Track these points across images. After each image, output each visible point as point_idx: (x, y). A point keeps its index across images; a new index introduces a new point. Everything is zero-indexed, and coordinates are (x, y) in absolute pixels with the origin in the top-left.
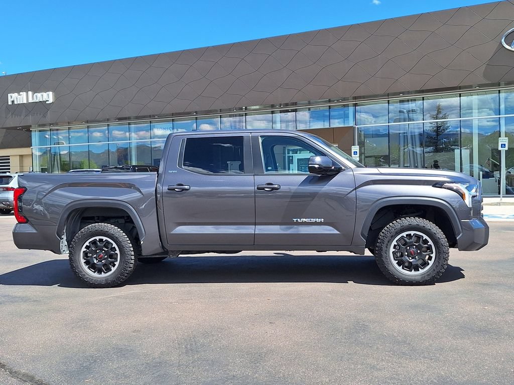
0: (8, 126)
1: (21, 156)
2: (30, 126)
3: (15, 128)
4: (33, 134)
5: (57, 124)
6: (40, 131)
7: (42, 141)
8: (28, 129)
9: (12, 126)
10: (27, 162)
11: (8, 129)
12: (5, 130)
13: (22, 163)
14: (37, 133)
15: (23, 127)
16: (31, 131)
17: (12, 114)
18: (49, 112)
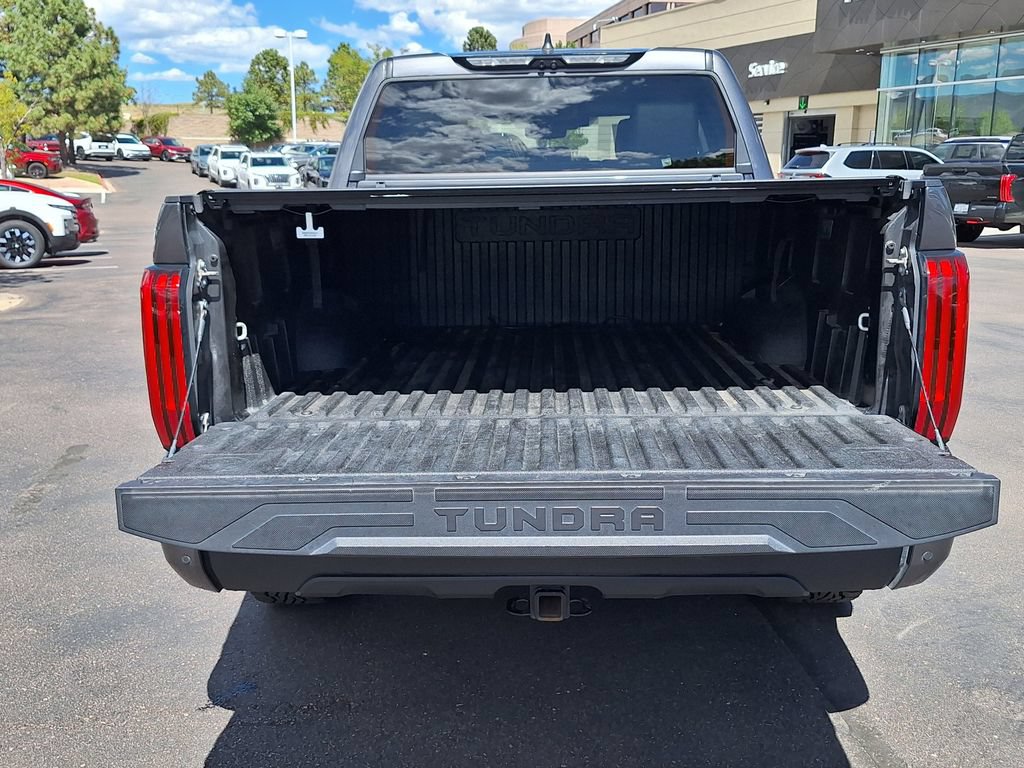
0: (838, 48)
1: (858, 108)
2: (881, 46)
3: (851, 51)
4: (884, 60)
5: (935, 38)
6: (899, 55)
7: (901, 75)
8: (875, 53)
9: (846, 47)
10: (868, 119)
11: (837, 52)
12: (834, 55)
13: (858, 124)
14: (892, 58)
15: (867, 49)
16: (882, 55)
17: (851, 21)
18: (921, 11)
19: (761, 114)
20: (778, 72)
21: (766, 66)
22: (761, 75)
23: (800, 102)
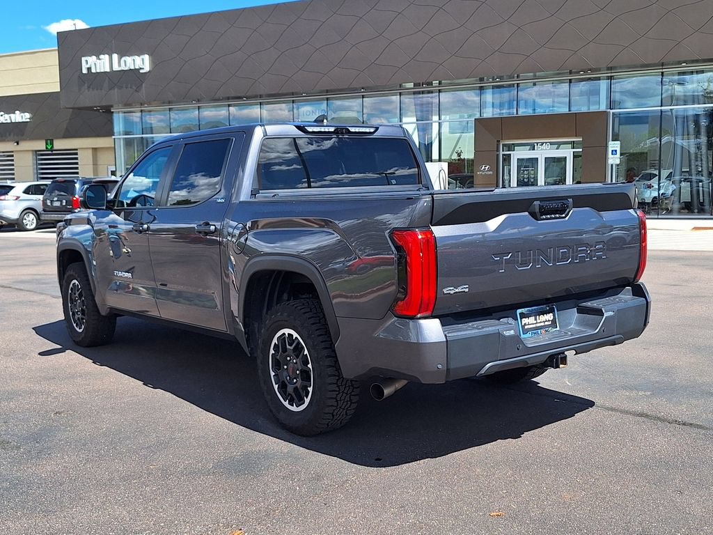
0: (81, 106)
1: (95, 150)
2: (112, 106)
3: (91, 109)
4: (115, 116)
5: (152, 103)
6: (124, 113)
8: (108, 111)
9: (87, 105)
11: (79, 108)
12: (71, 110)
13: (96, 160)
14: (120, 115)
15: (102, 107)
16: (113, 112)
17: (89, 87)
18: (144, 85)
19: (12, 152)
20: (24, 120)
21: (12, 115)
22: (9, 121)
23: (47, 144)
